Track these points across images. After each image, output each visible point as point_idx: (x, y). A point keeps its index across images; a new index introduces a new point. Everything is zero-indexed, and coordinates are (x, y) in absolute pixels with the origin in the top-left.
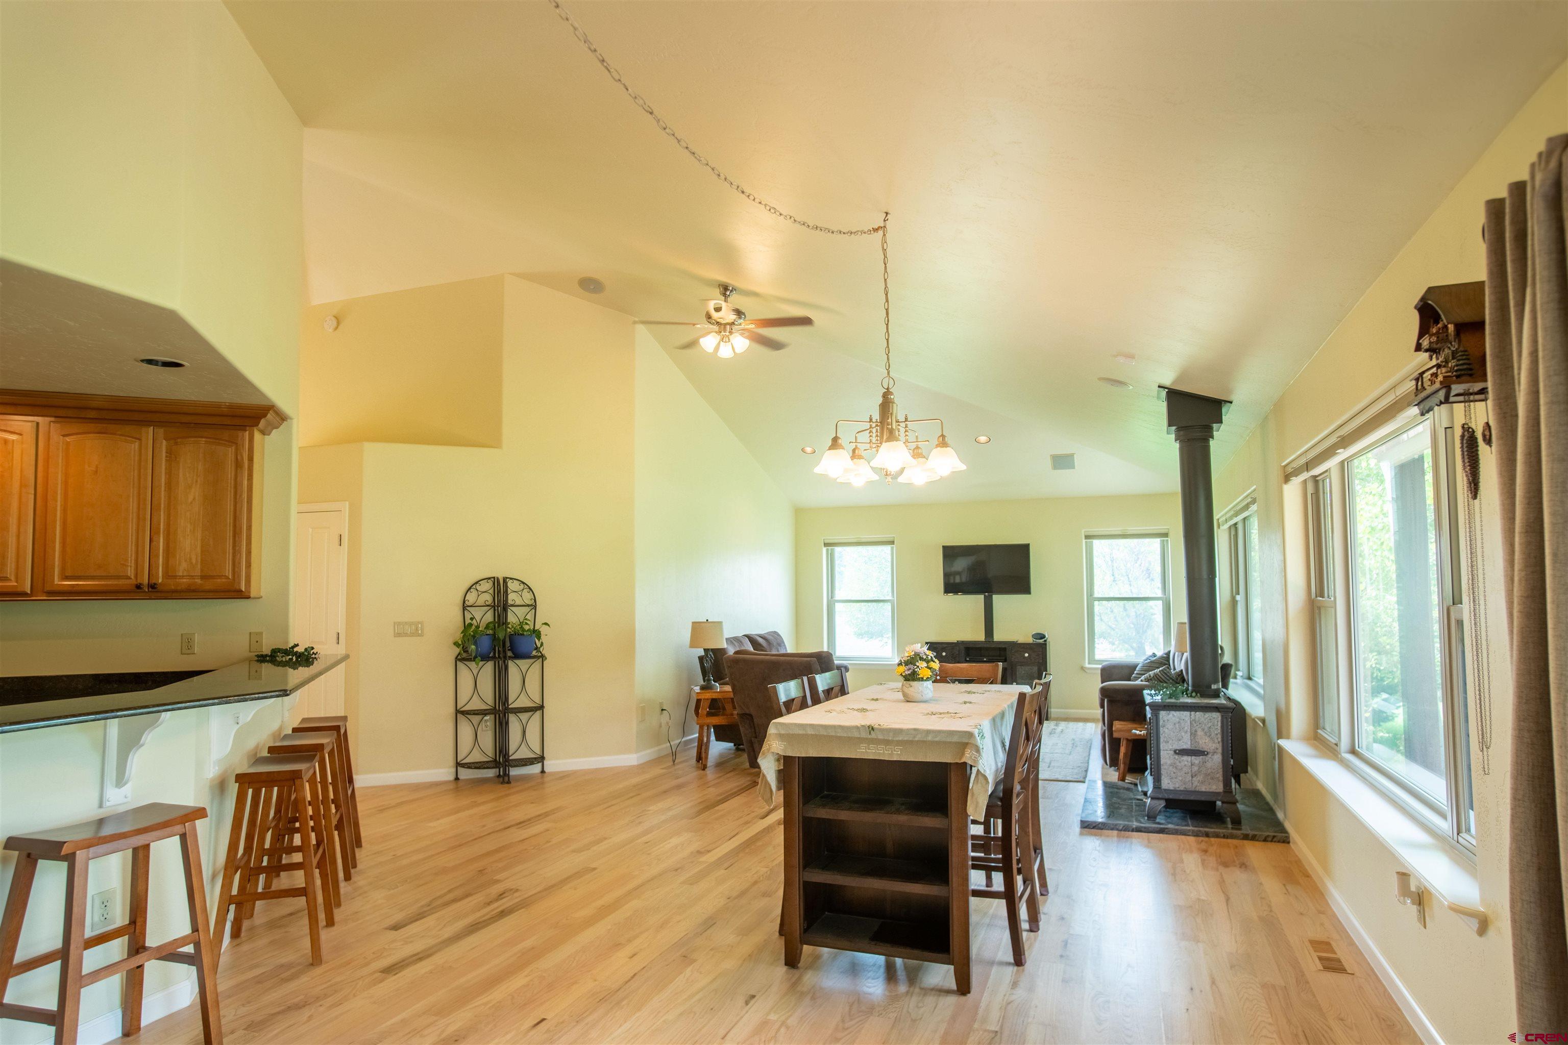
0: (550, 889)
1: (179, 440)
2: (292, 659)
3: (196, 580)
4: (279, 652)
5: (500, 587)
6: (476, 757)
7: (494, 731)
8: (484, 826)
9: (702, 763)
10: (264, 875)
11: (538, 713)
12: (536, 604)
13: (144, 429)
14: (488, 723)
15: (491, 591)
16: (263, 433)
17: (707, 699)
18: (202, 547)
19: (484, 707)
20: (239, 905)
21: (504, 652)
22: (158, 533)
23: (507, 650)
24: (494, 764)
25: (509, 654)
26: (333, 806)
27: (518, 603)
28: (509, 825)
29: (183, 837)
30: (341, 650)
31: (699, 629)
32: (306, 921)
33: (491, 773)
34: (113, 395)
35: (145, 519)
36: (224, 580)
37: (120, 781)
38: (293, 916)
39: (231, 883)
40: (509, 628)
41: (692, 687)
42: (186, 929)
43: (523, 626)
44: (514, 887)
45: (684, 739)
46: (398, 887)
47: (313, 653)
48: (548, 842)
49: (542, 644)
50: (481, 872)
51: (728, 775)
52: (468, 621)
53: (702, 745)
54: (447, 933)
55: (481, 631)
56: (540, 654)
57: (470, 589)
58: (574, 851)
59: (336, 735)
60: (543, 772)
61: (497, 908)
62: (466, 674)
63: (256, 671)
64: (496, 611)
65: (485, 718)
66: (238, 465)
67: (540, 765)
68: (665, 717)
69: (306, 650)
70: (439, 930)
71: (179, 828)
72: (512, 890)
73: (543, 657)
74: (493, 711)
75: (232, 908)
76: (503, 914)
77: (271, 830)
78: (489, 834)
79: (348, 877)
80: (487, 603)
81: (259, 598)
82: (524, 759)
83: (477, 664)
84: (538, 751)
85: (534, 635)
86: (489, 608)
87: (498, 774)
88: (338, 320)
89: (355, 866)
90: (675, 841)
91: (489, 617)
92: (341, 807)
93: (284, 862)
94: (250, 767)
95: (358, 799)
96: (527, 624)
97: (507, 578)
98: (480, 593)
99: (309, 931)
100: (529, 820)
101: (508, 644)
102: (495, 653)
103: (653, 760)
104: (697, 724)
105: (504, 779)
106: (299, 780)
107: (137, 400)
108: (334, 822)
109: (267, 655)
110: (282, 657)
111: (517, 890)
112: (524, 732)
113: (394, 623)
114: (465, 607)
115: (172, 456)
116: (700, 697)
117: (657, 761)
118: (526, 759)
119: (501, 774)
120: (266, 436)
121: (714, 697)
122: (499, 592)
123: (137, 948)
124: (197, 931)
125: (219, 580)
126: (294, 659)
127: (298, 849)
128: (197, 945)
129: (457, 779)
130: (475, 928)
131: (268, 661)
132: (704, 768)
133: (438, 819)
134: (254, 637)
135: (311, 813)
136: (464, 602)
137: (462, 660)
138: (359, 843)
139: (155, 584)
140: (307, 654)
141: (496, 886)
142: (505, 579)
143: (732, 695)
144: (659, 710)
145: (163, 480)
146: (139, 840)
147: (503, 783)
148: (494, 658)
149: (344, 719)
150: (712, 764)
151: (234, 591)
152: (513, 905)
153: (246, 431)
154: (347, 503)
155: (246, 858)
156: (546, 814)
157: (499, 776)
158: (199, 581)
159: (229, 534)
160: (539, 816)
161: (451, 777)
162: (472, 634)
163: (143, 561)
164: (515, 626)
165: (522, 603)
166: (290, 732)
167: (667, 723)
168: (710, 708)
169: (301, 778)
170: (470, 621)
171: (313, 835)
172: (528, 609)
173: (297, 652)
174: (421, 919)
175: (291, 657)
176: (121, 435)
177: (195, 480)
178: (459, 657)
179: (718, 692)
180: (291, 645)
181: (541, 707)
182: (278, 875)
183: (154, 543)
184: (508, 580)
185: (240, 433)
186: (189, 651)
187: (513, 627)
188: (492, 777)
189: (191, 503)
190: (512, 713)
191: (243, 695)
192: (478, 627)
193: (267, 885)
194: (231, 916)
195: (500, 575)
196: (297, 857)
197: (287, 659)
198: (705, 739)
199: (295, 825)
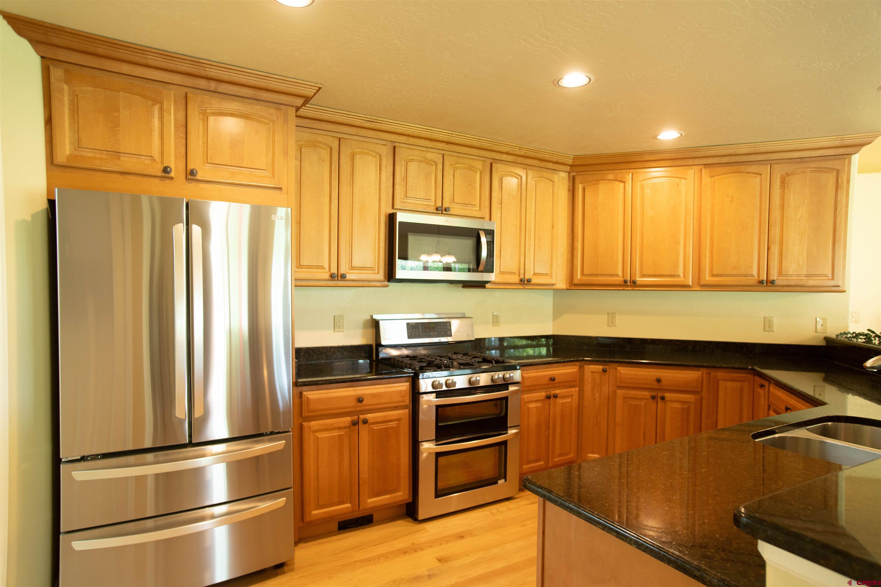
1: (790, 172)
13: (763, 167)
18: (807, 253)
36: (824, 279)
66: (838, 186)
115: (784, 186)
125: (821, 279)
139: (772, 281)
158: (804, 279)
159: (830, 244)
163: (763, 264)
177: (802, 202)
185: (841, 161)
186: (769, 330)
189: (799, 220)
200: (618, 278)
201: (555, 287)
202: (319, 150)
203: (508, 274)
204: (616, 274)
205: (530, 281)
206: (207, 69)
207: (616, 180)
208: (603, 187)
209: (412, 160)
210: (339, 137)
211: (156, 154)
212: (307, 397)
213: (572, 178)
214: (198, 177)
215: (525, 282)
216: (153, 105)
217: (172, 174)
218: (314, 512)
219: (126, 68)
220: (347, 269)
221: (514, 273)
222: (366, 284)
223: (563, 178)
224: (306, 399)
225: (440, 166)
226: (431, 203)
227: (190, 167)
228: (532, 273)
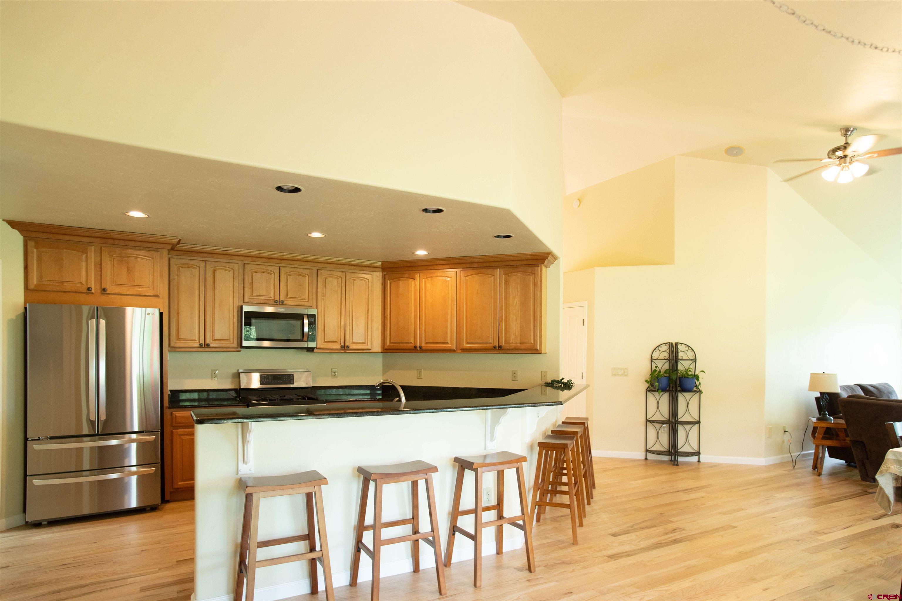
0: (705, 533)
1: (510, 274)
2: (561, 386)
3: (518, 344)
4: (555, 382)
5: (674, 349)
6: (657, 448)
7: (668, 433)
8: (663, 488)
9: (817, 471)
10: (550, 494)
11: (697, 426)
12: (696, 359)
13: (495, 270)
14: (665, 429)
15: (668, 351)
16: (546, 267)
17: (823, 427)
18: (520, 327)
19: (663, 419)
20: (539, 506)
21: (676, 387)
22: (502, 321)
23: (677, 386)
24: (668, 453)
25: (679, 389)
26: (582, 465)
27: (684, 358)
28: (678, 490)
29: (517, 469)
30: (584, 382)
31: (815, 379)
32: (570, 521)
33: (666, 458)
34: (483, 255)
35: (496, 314)
36: (530, 344)
37: (492, 439)
38: (564, 518)
39: (536, 495)
40: (679, 373)
41: (810, 418)
42: (519, 513)
43: (688, 372)
44: (682, 527)
45: (803, 453)
46: (615, 514)
47: (571, 383)
48: (703, 504)
49: (700, 384)
50: (662, 514)
51: (841, 483)
52: (654, 368)
53: (817, 459)
54: (644, 544)
55: (662, 374)
56: (698, 390)
57: (655, 349)
58: (720, 513)
59: (583, 427)
60: (699, 461)
61: (672, 537)
62: (652, 398)
63: (545, 391)
64: (671, 363)
65: (663, 425)
66: (535, 285)
67: (697, 457)
68: (787, 437)
69: (568, 381)
70: (638, 542)
71: (515, 465)
72: (681, 528)
73: (700, 391)
74: (668, 422)
75: (537, 507)
76: (675, 541)
77: (552, 472)
78: (666, 493)
79: (589, 503)
80: (666, 358)
81: (545, 353)
82: (687, 452)
83: (659, 394)
84: (696, 448)
85: (695, 378)
86: (667, 361)
87: (671, 459)
88: (580, 201)
89: (592, 498)
90: (796, 521)
91: (666, 366)
92: (586, 466)
93: (558, 489)
94: (543, 439)
95: (593, 463)
96: (690, 371)
97: (678, 343)
98: (661, 352)
99: (571, 526)
100: (690, 489)
101: (678, 383)
102: (670, 388)
103: (777, 464)
104: (814, 444)
105: (674, 463)
106: (567, 449)
107: (492, 256)
108: (583, 474)
109: (549, 383)
110: (557, 384)
111: (684, 530)
112: (687, 436)
113: (612, 368)
114: (652, 360)
115: (507, 282)
116: (816, 426)
117: (781, 465)
118: (688, 452)
119: (673, 459)
120: (548, 269)
121: (829, 427)
122: (673, 351)
123: (500, 516)
124: (524, 515)
125: (528, 344)
126: (562, 385)
127: (565, 484)
128: (524, 521)
129: (646, 459)
130: (658, 545)
131: (550, 386)
132: (820, 475)
133: (636, 480)
134: (544, 374)
135: (572, 467)
136: (652, 357)
137: (650, 391)
138: (594, 486)
139: (501, 346)
140: (569, 383)
141: (670, 524)
142: (676, 344)
143: (845, 427)
144: (783, 432)
145: (503, 295)
146: (500, 468)
147: (674, 465)
148: (669, 391)
149: (587, 419)
150: (825, 473)
151: (535, 350)
152: (682, 537)
153: (538, 266)
154: (587, 302)
155: (542, 484)
156: (702, 488)
157: (671, 460)
158: (519, 345)
159: (532, 321)
160: (697, 488)
161: (643, 457)
162: (656, 376)
163: (496, 335)
164: (682, 372)
165: (688, 358)
166: (561, 424)
167: (789, 440)
168: (824, 435)
169: (568, 448)
170: (655, 368)
171: (573, 478)
172: (691, 362)
173: (564, 382)
174: (629, 533)
175: (561, 385)
176: (487, 274)
177: (517, 294)
178: (648, 389)
179: (832, 423)
180: (561, 378)
181: (699, 422)
182: (555, 496)
183: (500, 326)
184: (678, 344)
185: (536, 268)
186: (515, 379)
187: (681, 372)
188: (667, 461)
189: (515, 305)
190: (680, 424)
191: (542, 403)
192: (660, 372)
193: (551, 500)
194: (536, 511)
195: (674, 341)
196: (565, 488)
197: (559, 386)
198: (820, 455)
199: (563, 471)
200: (412, 344)
201: (371, 351)
202: (191, 269)
203: (331, 343)
204: (410, 342)
205: (349, 347)
206: (112, 235)
207: (410, 278)
208: (402, 283)
209: (256, 272)
210: (205, 260)
211: (83, 280)
212: (175, 415)
213: (384, 275)
214: (108, 291)
215: (345, 348)
216: (82, 255)
217: (93, 291)
218: (180, 483)
219: (67, 238)
220: (211, 341)
221: (336, 342)
222: (225, 350)
223: (377, 276)
224: (174, 416)
225: (277, 275)
226: (271, 298)
227: (103, 287)
228: (351, 342)
